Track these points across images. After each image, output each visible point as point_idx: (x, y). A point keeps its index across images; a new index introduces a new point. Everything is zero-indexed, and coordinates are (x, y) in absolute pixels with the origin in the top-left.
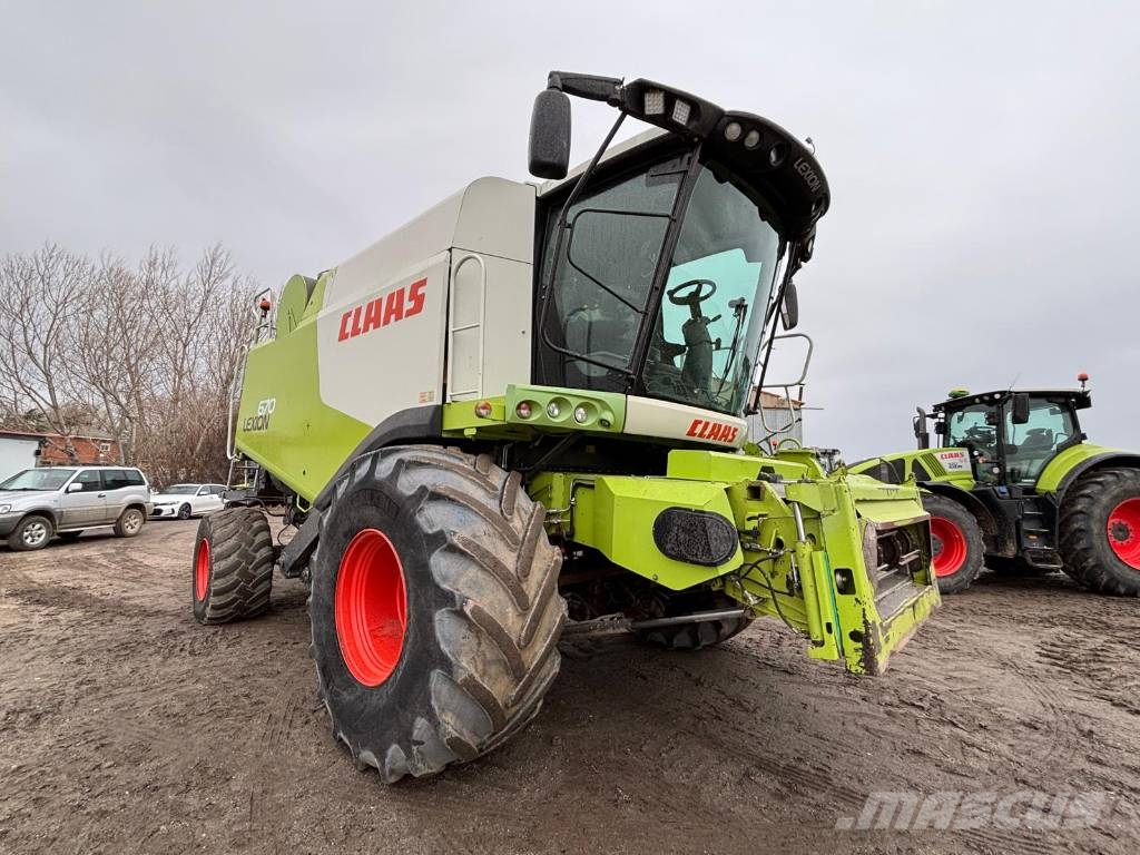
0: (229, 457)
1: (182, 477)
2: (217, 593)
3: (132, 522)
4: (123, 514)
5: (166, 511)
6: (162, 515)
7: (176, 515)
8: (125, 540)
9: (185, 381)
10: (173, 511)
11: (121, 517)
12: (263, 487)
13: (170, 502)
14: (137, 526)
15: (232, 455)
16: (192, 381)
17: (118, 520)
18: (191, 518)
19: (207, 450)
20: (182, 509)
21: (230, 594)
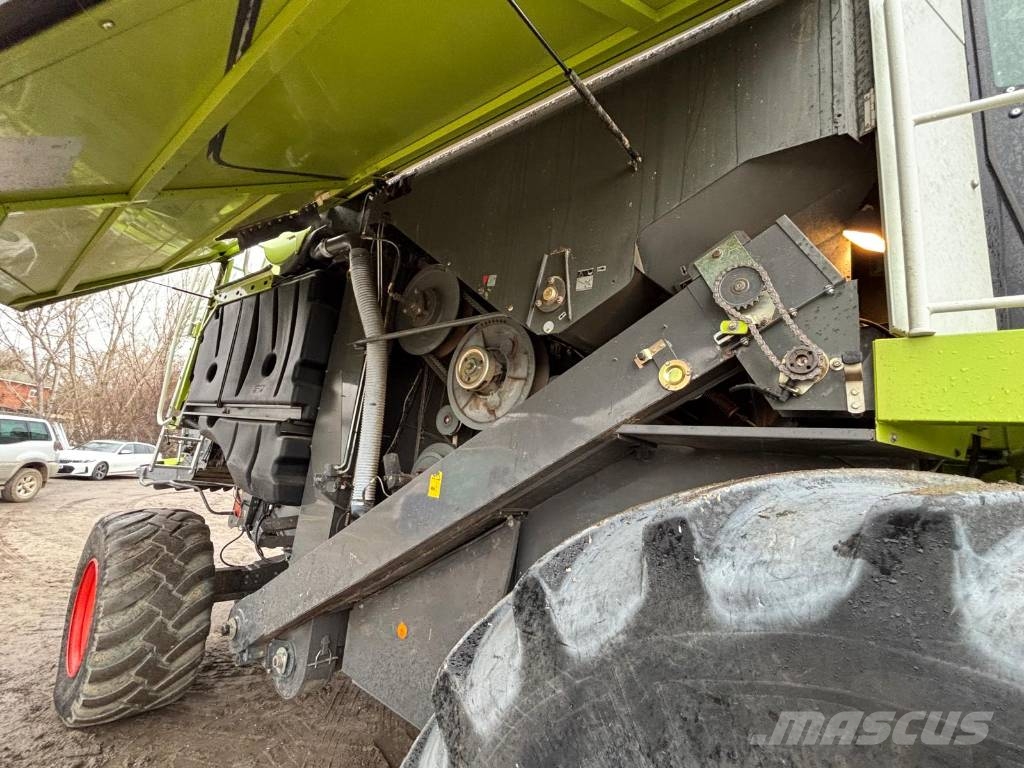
0: (160, 421)
1: (106, 431)
2: (97, 679)
3: (27, 485)
4: (15, 475)
5: (78, 470)
6: (73, 473)
7: (89, 474)
8: (12, 506)
9: (126, 334)
10: (87, 471)
11: (12, 479)
12: (203, 466)
13: (85, 459)
14: (32, 490)
15: (165, 418)
16: (133, 334)
17: (8, 482)
18: (107, 478)
19: (138, 406)
20: (98, 468)
21: (124, 678)
